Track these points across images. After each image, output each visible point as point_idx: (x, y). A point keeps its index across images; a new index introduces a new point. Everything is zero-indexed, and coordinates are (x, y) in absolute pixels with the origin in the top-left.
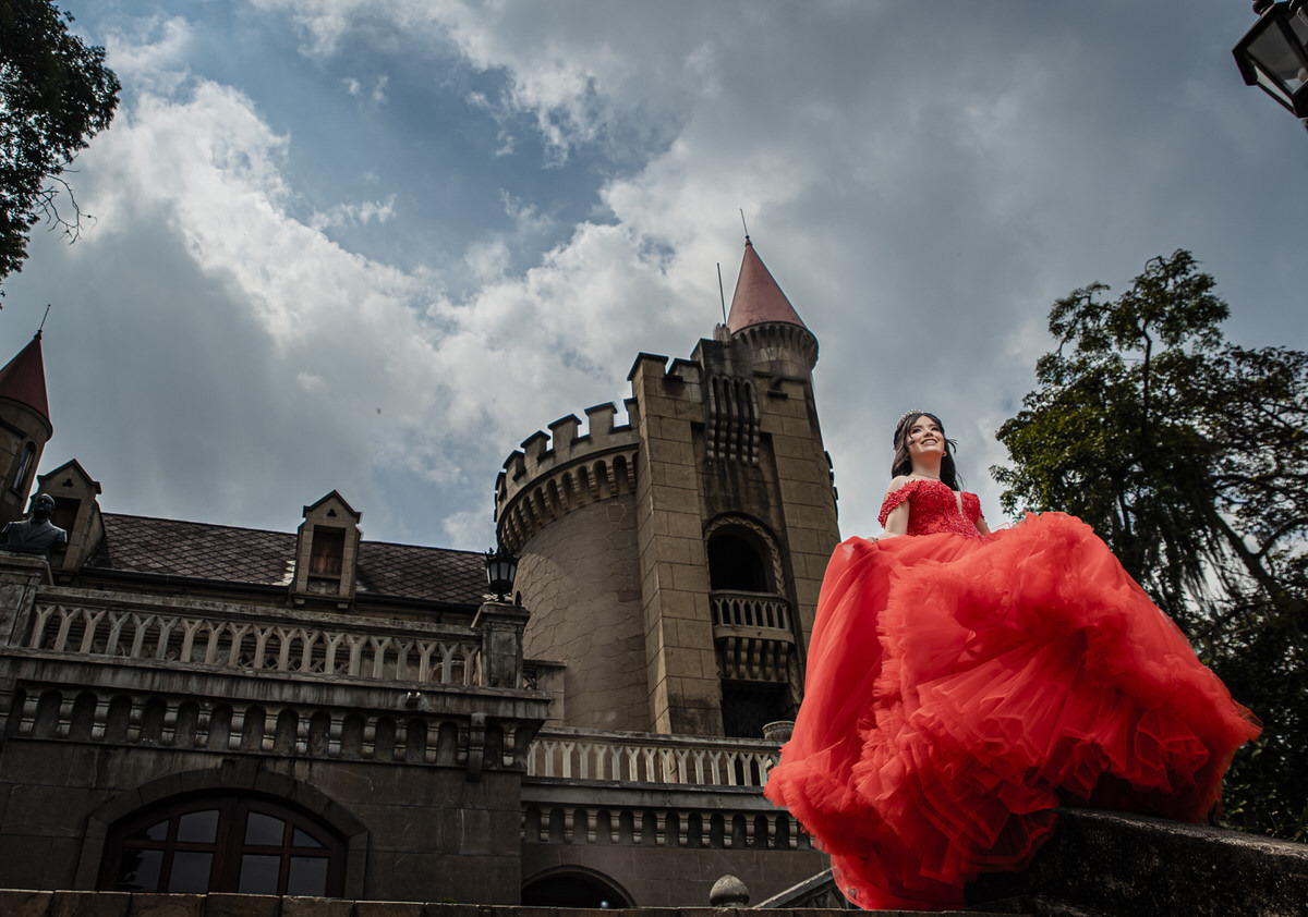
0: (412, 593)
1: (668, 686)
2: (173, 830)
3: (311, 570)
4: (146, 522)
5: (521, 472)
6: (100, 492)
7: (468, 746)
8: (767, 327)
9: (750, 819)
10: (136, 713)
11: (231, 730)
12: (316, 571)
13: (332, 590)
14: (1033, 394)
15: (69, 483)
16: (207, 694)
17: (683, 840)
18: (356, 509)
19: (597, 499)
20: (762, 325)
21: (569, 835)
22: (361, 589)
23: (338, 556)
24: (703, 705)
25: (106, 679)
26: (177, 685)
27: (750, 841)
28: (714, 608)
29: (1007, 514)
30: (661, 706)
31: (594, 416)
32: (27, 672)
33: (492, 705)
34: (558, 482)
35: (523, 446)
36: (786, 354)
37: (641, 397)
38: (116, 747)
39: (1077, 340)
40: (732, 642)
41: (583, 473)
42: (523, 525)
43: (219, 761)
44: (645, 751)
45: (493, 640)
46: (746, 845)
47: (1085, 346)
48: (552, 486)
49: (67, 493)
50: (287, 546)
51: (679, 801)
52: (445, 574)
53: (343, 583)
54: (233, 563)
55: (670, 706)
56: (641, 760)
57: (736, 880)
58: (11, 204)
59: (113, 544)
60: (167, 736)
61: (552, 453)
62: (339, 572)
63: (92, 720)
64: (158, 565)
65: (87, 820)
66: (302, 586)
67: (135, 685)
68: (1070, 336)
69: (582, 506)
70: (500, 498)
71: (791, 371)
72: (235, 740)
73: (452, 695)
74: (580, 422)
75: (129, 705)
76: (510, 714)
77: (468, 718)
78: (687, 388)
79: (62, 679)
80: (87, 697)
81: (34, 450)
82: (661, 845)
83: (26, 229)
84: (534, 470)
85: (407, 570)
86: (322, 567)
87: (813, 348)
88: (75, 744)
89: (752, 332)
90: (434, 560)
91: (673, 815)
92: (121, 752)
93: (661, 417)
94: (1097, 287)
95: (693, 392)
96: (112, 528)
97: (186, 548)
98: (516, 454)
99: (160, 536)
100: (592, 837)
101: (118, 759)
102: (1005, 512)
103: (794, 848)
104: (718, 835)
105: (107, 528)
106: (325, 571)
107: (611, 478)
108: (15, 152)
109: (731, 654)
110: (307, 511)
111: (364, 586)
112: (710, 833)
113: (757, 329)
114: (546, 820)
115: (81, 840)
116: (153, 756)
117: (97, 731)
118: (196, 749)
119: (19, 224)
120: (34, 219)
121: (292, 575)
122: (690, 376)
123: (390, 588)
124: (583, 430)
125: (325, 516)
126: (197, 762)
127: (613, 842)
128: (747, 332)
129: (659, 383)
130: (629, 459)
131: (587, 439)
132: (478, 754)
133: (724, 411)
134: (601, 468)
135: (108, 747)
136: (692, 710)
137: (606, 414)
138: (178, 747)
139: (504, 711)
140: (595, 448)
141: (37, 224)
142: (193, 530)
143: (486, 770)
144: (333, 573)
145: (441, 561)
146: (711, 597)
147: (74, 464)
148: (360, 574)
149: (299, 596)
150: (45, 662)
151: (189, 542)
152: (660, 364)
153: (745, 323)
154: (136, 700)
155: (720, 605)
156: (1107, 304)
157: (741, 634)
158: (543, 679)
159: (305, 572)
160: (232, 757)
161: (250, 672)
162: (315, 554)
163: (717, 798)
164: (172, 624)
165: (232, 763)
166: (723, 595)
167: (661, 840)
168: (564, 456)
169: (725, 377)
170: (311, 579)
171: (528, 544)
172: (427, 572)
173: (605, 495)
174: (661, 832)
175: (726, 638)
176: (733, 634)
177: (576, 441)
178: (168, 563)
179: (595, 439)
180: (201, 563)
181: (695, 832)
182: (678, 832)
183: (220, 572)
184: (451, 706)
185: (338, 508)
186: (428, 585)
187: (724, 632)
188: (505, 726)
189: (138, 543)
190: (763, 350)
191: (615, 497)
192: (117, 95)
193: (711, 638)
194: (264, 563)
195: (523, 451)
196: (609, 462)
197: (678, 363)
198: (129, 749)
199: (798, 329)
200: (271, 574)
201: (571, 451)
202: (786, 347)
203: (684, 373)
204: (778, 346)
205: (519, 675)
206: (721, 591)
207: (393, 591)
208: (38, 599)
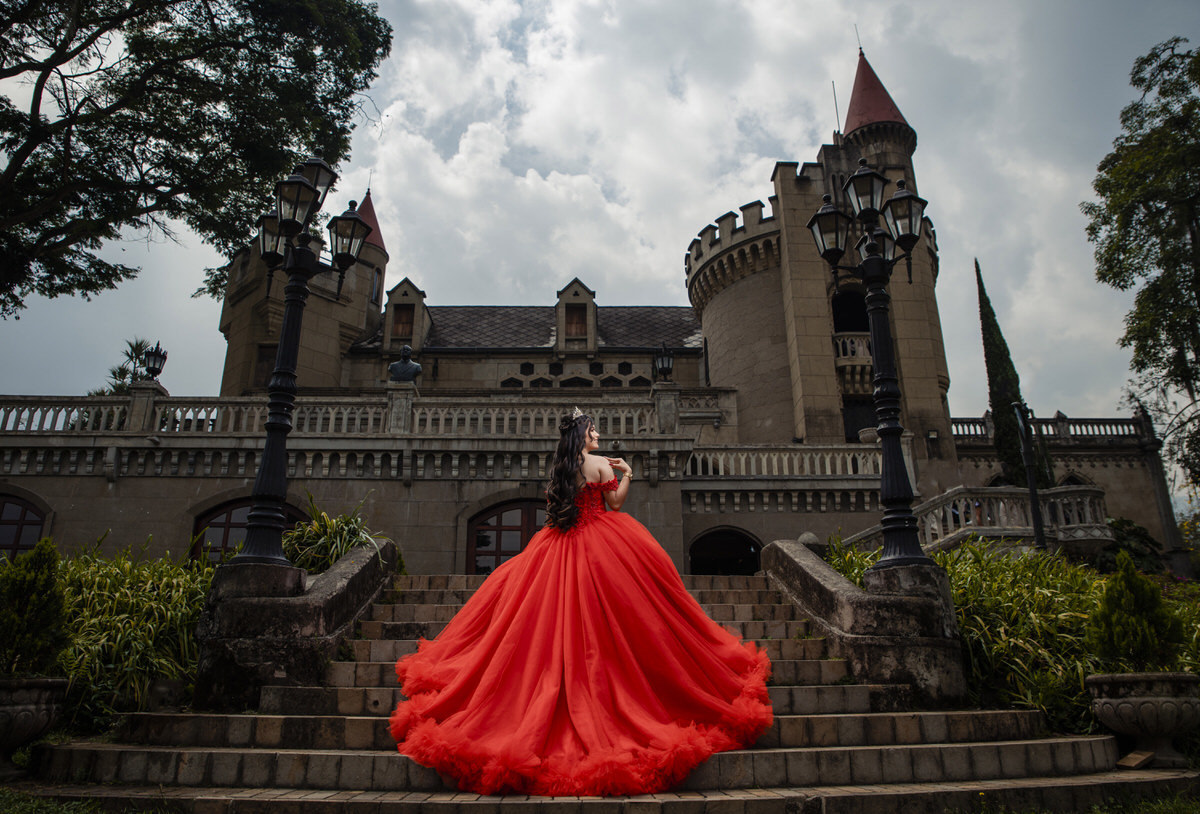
0: (635, 344)
1: (804, 402)
2: (499, 520)
3: (567, 334)
4: (457, 310)
5: (699, 255)
6: (425, 296)
7: (649, 468)
8: (874, 127)
9: (838, 494)
10: (472, 463)
11: (522, 468)
12: (570, 335)
13: (583, 346)
14: (1122, 137)
15: (405, 294)
16: (507, 450)
17: (795, 508)
18: (592, 290)
19: (754, 272)
20: (869, 126)
21: (723, 508)
22: (602, 343)
23: (583, 321)
24: (829, 414)
25: (455, 446)
26: (490, 447)
27: (838, 507)
28: (836, 345)
29: (1091, 242)
30: (800, 416)
31: (746, 212)
32: (416, 446)
33: (661, 444)
34: (725, 261)
35: (699, 235)
36: (889, 147)
37: (780, 195)
38: (465, 481)
39: (1156, 89)
40: (849, 369)
41: (742, 254)
42: (704, 292)
43: (518, 483)
44: (772, 455)
45: (661, 405)
46: (836, 510)
47: (1163, 93)
48: (721, 264)
49: (406, 300)
50: (550, 316)
51: (792, 486)
52: (657, 326)
53: (589, 341)
54: (516, 333)
55: (805, 416)
56: (769, 461)
57: (811, 535)
58: (338, 117)
59: (439, 328)
60: (490, 473)
61: (719, 241)
62: (586, 334)
63: (451, 468)
64: (469, 341)
65: (457, 518)
66: (562, 346)
67: (470, 449)
68: (1149, 88)
69: (743, 277)
70: (688, 272)
71: (893, 160)
72: (525, 473)
73: (638, 440)
74: (737, 216)
75: (469, 459)
76: (672, 449)
77: (648, 452)
78: (814, 185)
79: (433, 448)
80: (447, 456)
81: (380, 272)
82: (781, 512)
83: (349, 132)
84: (709, 253)
85: (632, 326)
86: (574, 331)
87: (911, 137)
88: (445, 480)
89: (862, 132)
90: (648, 316)
91: (788, 494)
92: (468, 483)
93: (795, 210)
94: (1177, 40)
95: (818, 188)
96: (437, 317)
97: (485, 326)
98: (695, 242)
99: (467, 319)
100: (737, 508)
101: (467, 487)
102: (1089, 240)
103: (868, 511)
104: (817, 505)
105: (433, 317)
106: (576, 333)
107: (762, 257)
108: (333, 79)
109: (848, 377)
110: (559, 294)
111: (604, 340)
112: (812, 504)
113: (865, 129)
114: (708, 500)
115: (456, 527)
116: (484, 483)
117: (455, 473)
118: (505, 479)
119: (344, 130)
120: (353, 127)
121: (554, 338)
122: (816, 175)
123: (619, 341)
124: (740, 223)
125: (572, 296)
126: (506, 485)
127: (750, 511)
128: (858, 133)
129: (792, 183)
130: (774, 242)
131: (742, 229)
132: (655, 472)
133: (841, 200)
134: (754, 249)
135: (461, 481)
136: (820, 418)
137: (755, 210)
138: (496, 478)
139: (668, 447)
140: (750, 235)
141: (356, 128)
142: (488, 312)
143: (660, 480)
144: (582, 334)
145: (654, 316)
146: (833, 338)
147: (406, 281)
148: (601, 331)
149: (561, 353)
150: (423, 440)
151: (486, 321)
152: (793, 168)
153: (857, 125)
154: (471, 456)
155: (840, 343)
156: (1189, 52)
157: (855, 363)
158: (722, 400)
159: (563, 337)
160: (524, 482)
161: (528, 437)
162: (569, 322)
163: (815, 482)
164: (484, 412)
165: (525, 485)
166: (842, 336)
167: (781, 509)
168: (727, 243)
169: (841, 174)
170: (567, 341)
171: (709, 304)
172: (644, 326)
173: (759, 268)
174: (781, 504)
175: (845, 367)
176: (849, 363)
177: (735, 231)
178: (475, 339)
179: (748, 229)
180: (495, 336)
181: (802, 503)
182: (791, 503)
183: (509, 341)
184: (638, 447)
185: (580, 290)
186: (645, 335)
187: (843, 362)
188: (670, 455)
189: (454, 326)
190: (871, 146)
191: (766, 269)
192: (391, 34)
193: (834, 367)
194: (536, 331)
195: (699, 238)
196: (760, 245)
197: (806, 166)
198: (472, 481)
199: (897, 126)
200: (542, 339)
201: (732, 239)
202: (889, 141)
203: (811, 173)
204: (883, 141)
205: (677, 425)
206: (841, 334)
207: (622, 343)
208: (413, 405)
